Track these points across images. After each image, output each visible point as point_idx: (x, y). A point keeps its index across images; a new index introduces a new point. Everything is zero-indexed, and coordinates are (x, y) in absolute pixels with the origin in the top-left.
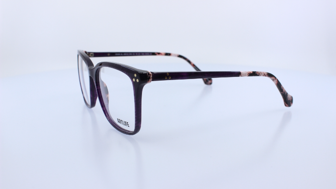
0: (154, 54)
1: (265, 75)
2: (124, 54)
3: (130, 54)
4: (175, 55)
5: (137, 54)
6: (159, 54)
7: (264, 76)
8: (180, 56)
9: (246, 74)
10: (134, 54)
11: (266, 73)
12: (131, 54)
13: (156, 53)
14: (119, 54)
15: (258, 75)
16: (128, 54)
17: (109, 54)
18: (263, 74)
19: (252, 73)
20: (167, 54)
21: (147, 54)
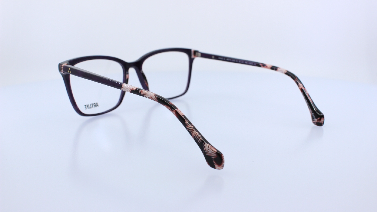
0: (258, 65)
2: (227, 59)
3: (233, 60)
4: (282, 71)
5: (240, 61)
6: (264, 65)
8: (288, 74)
10: (237, 61)
11: (155, 97)
13: (261, 64)
14: (222, 59)
15: (143, 96)
16: (231, 60)
17: (213, 57)
20: (274, 68)
21: (251, 63)
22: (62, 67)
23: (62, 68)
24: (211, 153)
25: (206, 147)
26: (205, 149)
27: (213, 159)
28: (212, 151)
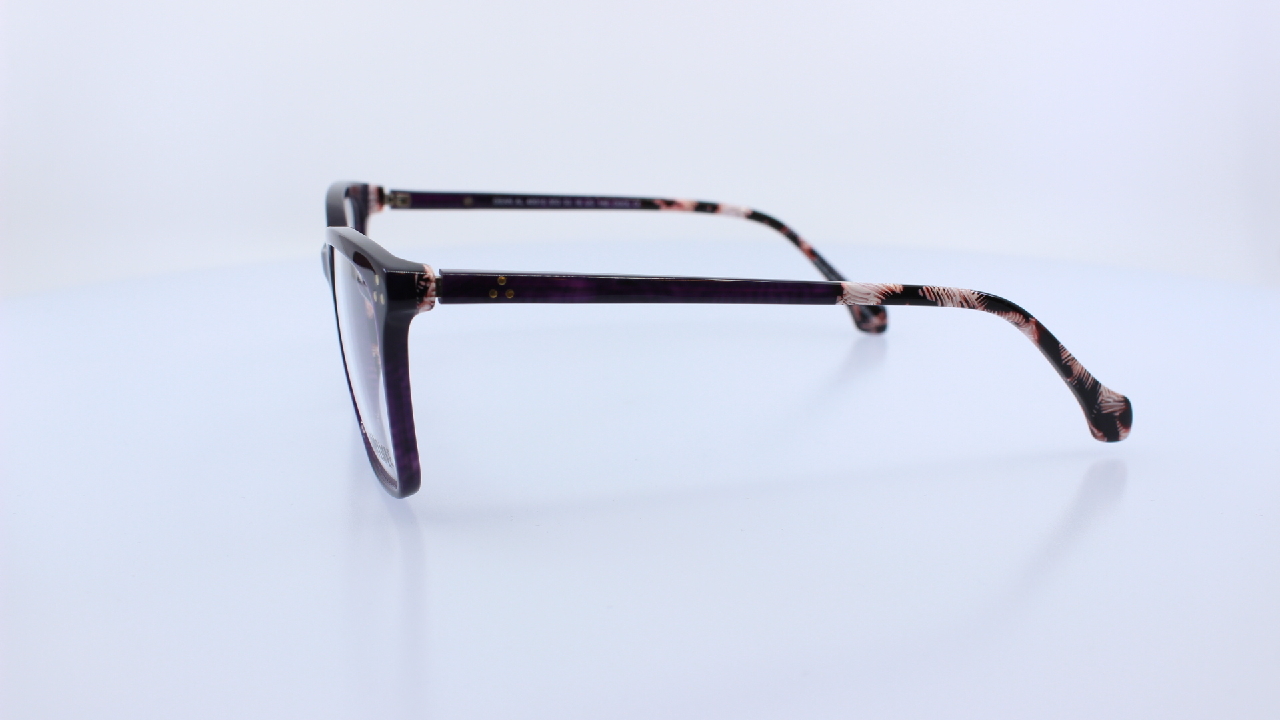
0: (648, 204)
1: (967, 301)
2: (530, 202)
3: (552, 202)
4: (735, 212)
5: (579, 203)
6: (670, 204)
7: (962, 306)
8: (756, 216)
9: (869, 294)
10: (568, 202)
11: (976, 296)
12: (557, 202)
13: (658, 202)
14: (509, 201)
15: (934, 304)
16: (543, 202)
17: (468, 201)
18: (959, 299)
19: (898, 291)
20: (703, 207)
21: (620, 204)
22: (428, 280)
23: (433, 285)
24: (1109, 404)
25: (1104, 393)
26: (1100, 398)
27: (1116, 417)
28: (1116, 398)
